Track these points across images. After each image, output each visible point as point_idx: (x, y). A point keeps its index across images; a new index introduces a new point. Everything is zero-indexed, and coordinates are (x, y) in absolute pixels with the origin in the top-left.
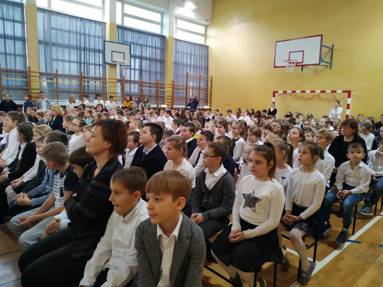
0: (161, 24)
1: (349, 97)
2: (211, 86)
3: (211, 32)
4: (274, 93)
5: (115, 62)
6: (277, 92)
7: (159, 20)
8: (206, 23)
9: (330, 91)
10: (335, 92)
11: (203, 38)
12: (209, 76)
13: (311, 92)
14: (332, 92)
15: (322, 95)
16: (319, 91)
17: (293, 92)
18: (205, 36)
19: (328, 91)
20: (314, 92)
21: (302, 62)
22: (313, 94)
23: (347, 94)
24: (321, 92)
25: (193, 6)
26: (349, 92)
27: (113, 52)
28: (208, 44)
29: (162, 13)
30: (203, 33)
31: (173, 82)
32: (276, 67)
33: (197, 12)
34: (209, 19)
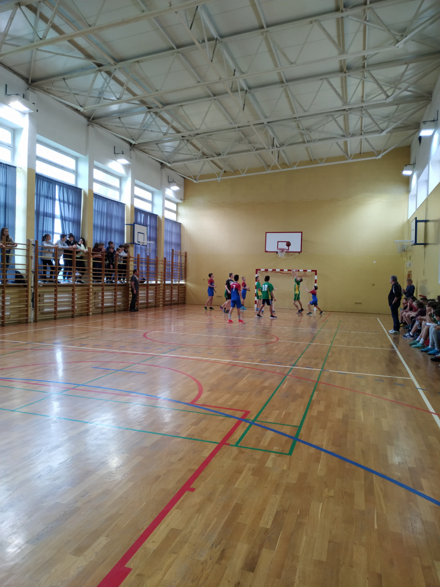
0: (152, 203)
1: (316, 274)
2: (186, 261)
3: (182, 210)
4: (257, 270)
5: (139, 242)
6: (260, 270)
7: (150, 199)
8: (179, 201)
9: (302, 270)
10: (306, 271)
11: (175, 215)
12: (183, 251)
13: (288, 270)
14: (304, 271)
17: (273, 270)
18: (177, 213)
21: (288, 250)
22: (289, 272)
23: (315, 272)
25: (176, 188)
26: (316, 271)
27: (138, 233)
28: (180, 221)
29: (153, 193)
30: (175, 210)
31: (165, 259)
32: (267, 252)
33: (176, 192)
34: (182, 198)
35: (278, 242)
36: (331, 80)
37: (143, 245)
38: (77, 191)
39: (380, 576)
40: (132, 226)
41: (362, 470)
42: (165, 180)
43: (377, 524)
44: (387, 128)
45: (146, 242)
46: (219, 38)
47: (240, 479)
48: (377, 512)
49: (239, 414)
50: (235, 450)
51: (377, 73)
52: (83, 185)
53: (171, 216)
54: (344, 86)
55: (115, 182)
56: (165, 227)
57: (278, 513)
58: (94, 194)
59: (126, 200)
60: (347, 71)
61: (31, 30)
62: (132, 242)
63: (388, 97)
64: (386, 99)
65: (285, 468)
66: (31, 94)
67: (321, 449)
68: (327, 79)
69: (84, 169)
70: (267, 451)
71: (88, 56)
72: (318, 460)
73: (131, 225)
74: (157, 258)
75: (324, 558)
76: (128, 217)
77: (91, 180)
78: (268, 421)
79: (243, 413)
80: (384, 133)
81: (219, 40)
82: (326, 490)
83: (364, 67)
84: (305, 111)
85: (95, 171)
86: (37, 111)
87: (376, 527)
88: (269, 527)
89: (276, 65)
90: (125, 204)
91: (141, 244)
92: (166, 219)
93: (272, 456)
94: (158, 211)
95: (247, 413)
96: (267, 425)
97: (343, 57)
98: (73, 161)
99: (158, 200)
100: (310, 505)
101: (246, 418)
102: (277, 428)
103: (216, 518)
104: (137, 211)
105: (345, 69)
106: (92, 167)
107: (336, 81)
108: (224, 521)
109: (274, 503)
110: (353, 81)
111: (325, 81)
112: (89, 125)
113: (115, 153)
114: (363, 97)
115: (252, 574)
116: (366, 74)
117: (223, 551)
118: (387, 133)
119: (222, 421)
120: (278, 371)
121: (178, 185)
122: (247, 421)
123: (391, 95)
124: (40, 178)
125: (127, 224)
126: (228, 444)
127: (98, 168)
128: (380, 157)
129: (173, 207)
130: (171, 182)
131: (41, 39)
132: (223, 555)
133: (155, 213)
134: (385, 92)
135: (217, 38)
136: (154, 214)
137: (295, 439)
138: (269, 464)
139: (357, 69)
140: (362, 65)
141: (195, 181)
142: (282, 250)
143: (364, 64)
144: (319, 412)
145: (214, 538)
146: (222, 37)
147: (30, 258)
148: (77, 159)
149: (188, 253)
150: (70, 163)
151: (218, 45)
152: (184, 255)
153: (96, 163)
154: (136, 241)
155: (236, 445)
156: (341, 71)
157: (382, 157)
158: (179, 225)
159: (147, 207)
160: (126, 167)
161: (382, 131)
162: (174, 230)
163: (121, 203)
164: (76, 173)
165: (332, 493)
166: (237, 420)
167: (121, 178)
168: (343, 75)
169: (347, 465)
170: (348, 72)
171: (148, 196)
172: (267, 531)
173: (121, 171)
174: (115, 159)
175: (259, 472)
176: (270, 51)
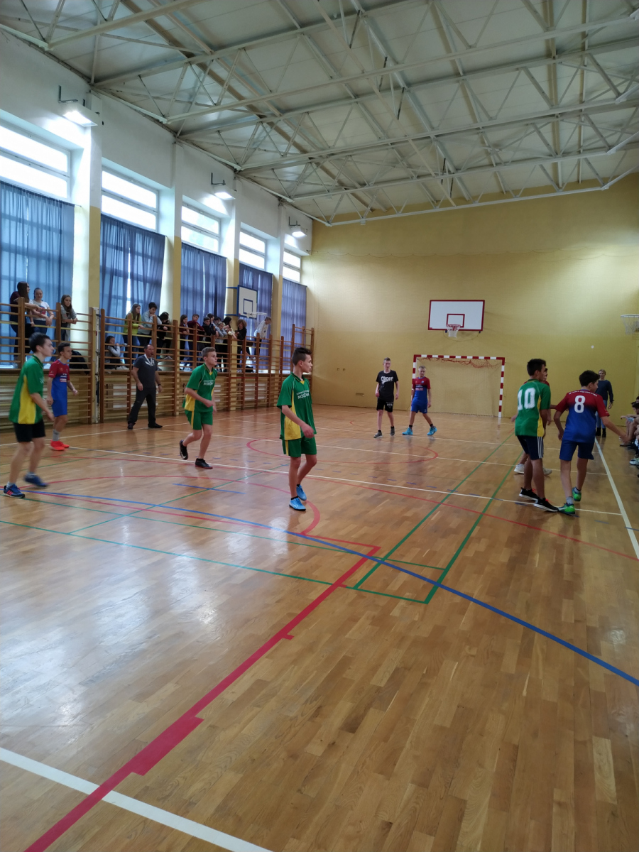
0: (265, 256)
1: (503, 364)
2: (312, 342)
3: (309, 267)
4: (415, 357)
5: (246, 313)
6: (420, 356)
7: (262, 251)
8: (304, 253)
10: (489, 358)
11: (298, 274)
12: (309, 327)
13: (462, 357)
14: (487, 358)
15: (475, 361)
16: (471, 357)
17: (440, 357)
18: (301, 270)
19: (482, 358)
20: (466, 357)
21: (463, 327)
22: (464, 360)
23: (501, 361)
24: (474, 358)
25: (299, 234)
26: (503, 359)
27: (245, 299)
28: (305, 283)
29: (266, 242)
30: (299, 266)
31: (282, 338)
32: (431, 329)
33: (299, 241)
34: (309, 249)
35: (448, 315)
36: (531, 70)
37: (250, 318)
38: (158, 239)
39: (516, 748)
40: (236, 290)
41: (521, 627)
42: (285, 222)
43: (527, 691)
44: (617, 143)
45: (255, 313)
46: (363, 11)
47: (354, 628)
48: (530, 677)
49: (365, 551)
50: (352, 594)
51: (604, 58)
52: (167, 230)
53: (293, 276)
54: (553, 78)
55: (213, 226)
56: (282, 291)
57: (397, 670)
58: (182, 243)
59: (228, 252)
60: (557, 56)
61: (93, 7)
62: (236, 313)
63: (619, 94)
64: (615, 99)
65: (416, 618)
66: (94, 100)
67: (470, 598)
68: (526, 69)
69: (168, 206)
70: (396, 597)
71: (174, 42)
72: (463, 612)
73: (234, 288)
74: (270, 336)
75: (448, 724)
76: (230, 279)
77: (179, 223)
78: (404, 560)
79: (370, 549)
80: (612, 151)
81: (362, 14)
82: (468, 647)
83: (583, 49)
84: (491, 119)
85: (184, 210)
86: (103, 123)
87: (525, 693)
88: (382, 685)
89: (448, 50)
90: (226, 258)
91: (248, 316)
92: (285, 281)
93: (402, 603)
94: (273, 269)
95: (376, 549)
96: (401, 566)
97: (549, 36)
98: (153, 196)
99: (274, 252)
100: (442, 664)
101: (374, 555)
102: (414, 569)
103: (315, 672)
104: (243, 268)
105: (554, 53)
106: (179, 204)
107: (540, 72)
108: (325, 675)
109: (395, 659)
110: (566, 71)
111: (523, 72)
112: (175, 143)
113: (212, 184)
114: (581, 94)
115: (351, 735)
116: (587, 60)
117: (320, 707)
118: (617, 150)
119: (341, 557)
120: (428, 498)
121: (303, 230)
122: (374, 559)
123: (624, 92)
124: (107, 220)
125: (229, 288)
126: (345, 586)
127: (188, 206)
128: (606, 187)
129: (296, 261)
130: (293, 225)
131: (106, 20)
132: (318, 712)
133: (269, 271)
134: (614, 88)
135: (359, 11)
136: (267, 273)
137: (437, 584)
138: (396, 612)
139: (573, 52)
140: (580, 46)
141: (327, 224)
142: (454, 327)
143: (584, 43)
144: (477, 553)
145: (310, 693)
146: (367, 8)
147: (94, 334)
148: (158, 192)
149: (316, 331)
150: (149, 198)
151: (361, 21)
152: (310, 332)
153: (185, 198)
154: (241, 312)
155: (356, 587)
156: (548, 55)
157: (610, 187)
158: (304, 289)
159: (256, 262)
160: (228, 204)
161: (610, 147)
162: (298, 295)
163: (221, 256)
164: (157, 213)
165: (474, 652)
166: (361, 558)
167: (221, 221)
168: (551, 62)
169: (503, 619)
170: (559, 57)
171: (259, 245)
172: (379, 689)
173: (221, 210)
174: (212, 192)
175: (382, 622)
176: (440, 28)
